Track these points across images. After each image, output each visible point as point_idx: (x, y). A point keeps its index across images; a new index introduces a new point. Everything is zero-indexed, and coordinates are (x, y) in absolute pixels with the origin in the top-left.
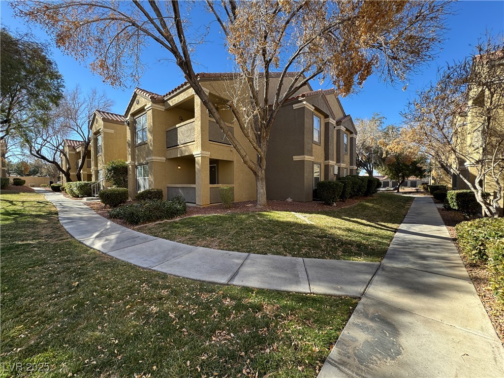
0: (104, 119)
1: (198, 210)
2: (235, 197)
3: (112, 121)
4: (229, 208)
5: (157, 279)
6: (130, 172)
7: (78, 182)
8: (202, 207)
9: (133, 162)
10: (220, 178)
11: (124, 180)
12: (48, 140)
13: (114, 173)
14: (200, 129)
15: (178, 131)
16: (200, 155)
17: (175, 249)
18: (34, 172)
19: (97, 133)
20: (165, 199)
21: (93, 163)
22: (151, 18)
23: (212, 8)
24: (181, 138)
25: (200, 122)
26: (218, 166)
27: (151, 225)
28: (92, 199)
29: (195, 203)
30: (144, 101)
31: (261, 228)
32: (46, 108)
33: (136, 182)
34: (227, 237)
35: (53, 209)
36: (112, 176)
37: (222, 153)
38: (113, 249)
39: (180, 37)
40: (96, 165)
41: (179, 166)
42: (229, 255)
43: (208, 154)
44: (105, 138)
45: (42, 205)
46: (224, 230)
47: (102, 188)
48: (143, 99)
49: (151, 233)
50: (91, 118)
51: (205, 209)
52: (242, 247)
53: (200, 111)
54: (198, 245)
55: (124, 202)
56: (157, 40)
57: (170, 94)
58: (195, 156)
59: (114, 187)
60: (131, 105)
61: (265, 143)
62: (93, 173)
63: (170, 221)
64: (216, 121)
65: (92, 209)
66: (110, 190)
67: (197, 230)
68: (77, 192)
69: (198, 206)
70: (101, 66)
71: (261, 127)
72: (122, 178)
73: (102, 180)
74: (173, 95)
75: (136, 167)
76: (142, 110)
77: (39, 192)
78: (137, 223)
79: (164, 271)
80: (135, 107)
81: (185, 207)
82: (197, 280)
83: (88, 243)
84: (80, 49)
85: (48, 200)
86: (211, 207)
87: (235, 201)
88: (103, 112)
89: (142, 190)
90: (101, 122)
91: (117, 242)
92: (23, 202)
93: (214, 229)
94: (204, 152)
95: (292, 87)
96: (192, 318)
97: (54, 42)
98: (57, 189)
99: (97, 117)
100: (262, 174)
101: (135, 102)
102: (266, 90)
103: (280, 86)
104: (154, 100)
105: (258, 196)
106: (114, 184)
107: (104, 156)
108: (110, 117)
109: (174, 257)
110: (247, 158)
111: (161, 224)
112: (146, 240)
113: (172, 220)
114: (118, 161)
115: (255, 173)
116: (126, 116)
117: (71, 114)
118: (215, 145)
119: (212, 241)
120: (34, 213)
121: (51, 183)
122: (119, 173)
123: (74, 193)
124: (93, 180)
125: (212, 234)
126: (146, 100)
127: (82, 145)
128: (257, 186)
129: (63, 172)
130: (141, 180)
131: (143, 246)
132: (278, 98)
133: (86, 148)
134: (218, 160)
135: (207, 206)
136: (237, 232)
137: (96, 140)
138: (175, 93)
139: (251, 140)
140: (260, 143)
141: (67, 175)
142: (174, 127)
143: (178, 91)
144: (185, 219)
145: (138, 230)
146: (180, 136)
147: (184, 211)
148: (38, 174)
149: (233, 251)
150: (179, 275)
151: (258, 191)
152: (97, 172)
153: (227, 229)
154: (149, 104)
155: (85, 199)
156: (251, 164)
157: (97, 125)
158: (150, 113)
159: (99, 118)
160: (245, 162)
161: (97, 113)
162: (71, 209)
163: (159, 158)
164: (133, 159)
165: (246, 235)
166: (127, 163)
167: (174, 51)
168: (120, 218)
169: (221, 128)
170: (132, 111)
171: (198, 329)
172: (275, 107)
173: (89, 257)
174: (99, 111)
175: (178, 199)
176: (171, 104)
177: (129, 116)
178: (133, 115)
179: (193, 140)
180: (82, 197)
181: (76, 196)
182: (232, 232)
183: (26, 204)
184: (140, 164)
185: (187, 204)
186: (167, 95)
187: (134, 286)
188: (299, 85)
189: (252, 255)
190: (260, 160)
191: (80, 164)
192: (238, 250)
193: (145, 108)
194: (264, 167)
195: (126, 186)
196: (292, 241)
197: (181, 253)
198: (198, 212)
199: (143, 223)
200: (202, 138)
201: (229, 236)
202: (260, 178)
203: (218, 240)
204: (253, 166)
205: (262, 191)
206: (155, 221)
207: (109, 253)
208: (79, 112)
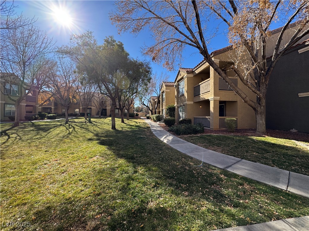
0: (166, 86)
1: (212, 131)
2: (238, 125)
3: (169, 86)
4: (233, 132)
5: (188, 158)
6: (176, 110)
7: (156, 115)
8: (214, 130)
9: (178, 105)
10: (227, 112)
11: (173, 114)
12: (146, 97)
13: (169, 111)
14: (213, 84)
15: (200, 86)
16: (213, 99)
17: (196, 148)
18: (141, 111)
19: (163, 92)
20: (193, 124)
21: (161, 106)
22: (187, 37)
23: (220, 16)
24: (202, 91)
25: (213, 80)
26: (225, 105)
27: (186, 136)
28: (161, 123)
29: (210, 128)
30: (184, 74)
31: (255, 147)
32: (146, 85)
33: (179, 115)
34: (228, 148)
35: (148, 126)
36: (169, 112)
37: (228, 96)
38: (171, 143)
39: (201, 40)
40: (162, 107)
41: (201, 106)
42: (228, 157)
43: (218, 98)
44: (166, 94)
45: (145, 124)
46: (227, 144)
47: (164, 118)
48: (183, 73)
49: (186, 140)
50: (161, 85)
51: (216, 131)
52: (238, 155)
53: (213, 74)
54: (209, 149)
55: (173, 125)
56: (190, 44)
57: (196, 67)
58: (210, 100)
59: (169, 117)
60: (177, 77)
61: (265, 86)
62: (161, 111)
63: (195, 135)
64: (223, 78)
65: (161, 127)
66: (167, 119)
67: (209, 142)
68: (155, 119)
69: (212, 129)
70: (167, 64)
71: (260, 75)
72: (172, 113)
73: (164, 114)
74: (198, 67)
75: (179, 107)
76: (182, 78)
77: (143, 119)
78: (179, 135)
79: (192, 156)
80: (179, 77)
81: (203, 129)
82: (207, 163)
83: (162, 140)
84: (159, 59)
85: (146, 122)
86: (219, 131)
87: (238, 128)
88: (165, 82)
89: (181, 119)
90: (165, 87)
91: (172, 141)
92: (139, 122)
93: (220, 143)
94: (216, 97)
95: (294, 37)
96: (203, 176)
97: (152, 60)
98: (148, 118)
99: (163, 85)
100: (262, 109)
101: (179, 75)
102: (263, 49)
103: (279, 42)
104: (188, 72)
105: (257, 125)
106: (169, 116)
107: (166, 102)
108: (168, 84)
109: (196, 152)
110: (247, 99)
111: (190, 136)
112: (183, 143)
113: (196, 135)
114: (171, 105)
115: (255, 109)
116: (175, 82)
117: (153, 86)
118: (223, 92)
119: (217, 148)
120: (143, 127)
121: (146, 115)
122: (171, 110)
123: (154, 120)
124: (161, 114)
125: (218, 145)
126: (184, 73)
127: (157, 98)
128: (256, 118)
129: (150, 110)
130: (181, 114)
131: (182, 144)
132: (277, 52)
133: (158, 99)
134: (225, 101)
135: (217, 130)
136: (235, 146)
137: (162, 95)
138: (199, 66)
139: (250, 86)
140: (259, 87)
141: (152, 112)
142: (198, 85)
143: (201, 65)
144: (203, 135)
145: (180, 138)
146: (201, 89)
147: (202, 131)
148: (142, 112)
149: (230, 155)
150: (198, 159)
151: (257, 122)
152: (162, 110)
153: (229, 144)
154: (186, 75)
155: (158, 122)
156: (251, 103)
157: (163, 89)
158: (186, 79)
159: (164, 85)
160: (246, 102)
161: (163, 83)
162: (154, 126)
163: (190, 102)
164: (178, 103)
165: (242, 149)
166: (175, 105)
167: (199, 48)
168: (172, 132)
169: (227, 82)
170: (178, 80)
171: (206, 181)
172: (274, 58)
173: (163, 145)
174: (164, 82)
175: (200, 124)
176: (197, 73)
177: (176, 82)
178: (178, 81)
179: (209, 91)
180: (157, 122)
181: (155, 121)
182: (232, 146)
183: (141, 123)
184: (181, 106)
185: (205, 128)
186: (195, 68)
187: (179, 158)
188: (301, 35)
189: (244, 160)
190: (259, 100)
191: (156, 107)
192: (234, 156)
193: (184, 77)
194: (264, 104)
195: (174, 117)
196: (283, 159)
197: (200, 151)
198: (211, 133)
199: (182, 135)
200: (214, 89)
201: (229, 148)
202: (259, 112)
203: (222, 149)
204: (253, 104)
205: (261, 122)
206: (187, 135)
207: (169, 145)
208: (156, 84)
